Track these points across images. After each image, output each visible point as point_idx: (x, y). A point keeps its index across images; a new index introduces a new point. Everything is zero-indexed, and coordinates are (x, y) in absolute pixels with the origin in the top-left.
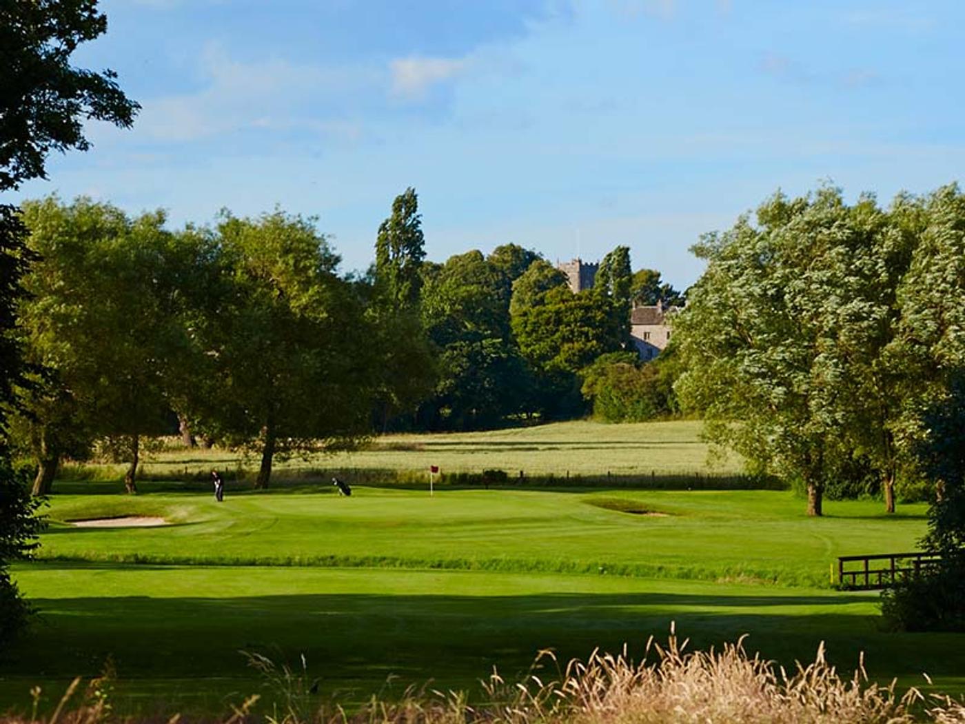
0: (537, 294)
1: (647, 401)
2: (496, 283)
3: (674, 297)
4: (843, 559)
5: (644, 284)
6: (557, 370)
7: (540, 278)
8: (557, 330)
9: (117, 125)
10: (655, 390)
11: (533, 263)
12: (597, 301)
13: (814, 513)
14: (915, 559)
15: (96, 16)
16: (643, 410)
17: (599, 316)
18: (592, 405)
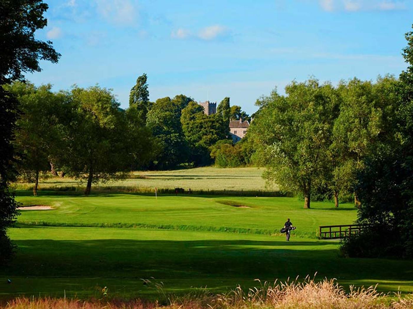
0: (191, 115)
1: (236, 159)
2: (175, 110)
3: (246, 117)
4: (321, 227)
5: (235, 111)
6: (201, 147)
7: (193, 109)
8: (201, 130)
9: (52, 62)
10: (240, 155)
11: (190, 102)
12: (217, 119)
13: (307, 207)
14: (349, 227)
15: (43, 19)
16: (235, 163)
17: (218, 125)
18: (215, 160)
